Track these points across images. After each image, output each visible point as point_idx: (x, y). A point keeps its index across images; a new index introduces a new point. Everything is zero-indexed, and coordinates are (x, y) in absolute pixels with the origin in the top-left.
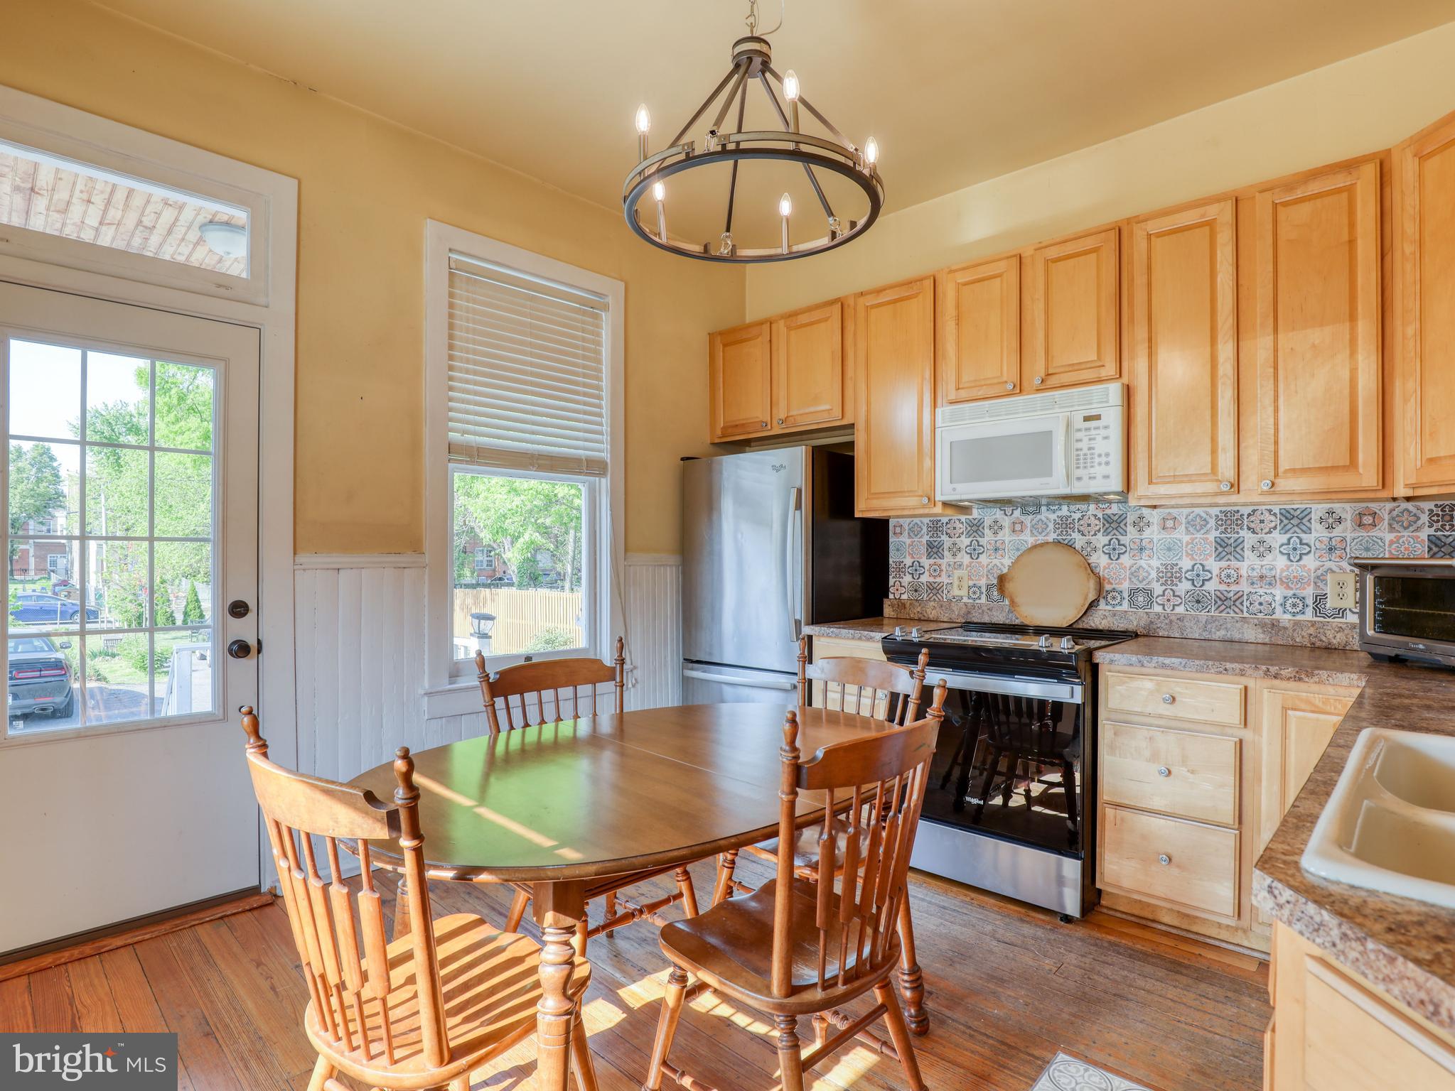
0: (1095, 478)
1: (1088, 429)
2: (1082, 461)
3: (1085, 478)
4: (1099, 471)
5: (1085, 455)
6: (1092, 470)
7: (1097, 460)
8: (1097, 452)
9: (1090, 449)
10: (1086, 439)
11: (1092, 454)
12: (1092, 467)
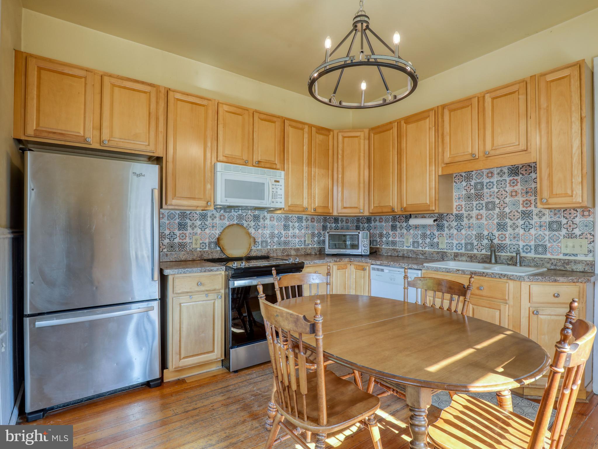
0: (277, 202)
1: (276, 185)
2: (274, 196)
3: (275, 202)
4: (279, 200)
5: (275, 194)
6: (277, 200)
7: (278, 196)
8: (278, 193)
9: (276, 192)
10: (275, 188)
11: (277, 194)
12: (277, 198)
